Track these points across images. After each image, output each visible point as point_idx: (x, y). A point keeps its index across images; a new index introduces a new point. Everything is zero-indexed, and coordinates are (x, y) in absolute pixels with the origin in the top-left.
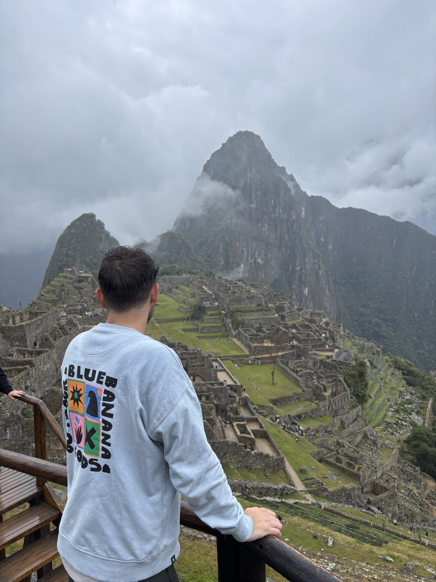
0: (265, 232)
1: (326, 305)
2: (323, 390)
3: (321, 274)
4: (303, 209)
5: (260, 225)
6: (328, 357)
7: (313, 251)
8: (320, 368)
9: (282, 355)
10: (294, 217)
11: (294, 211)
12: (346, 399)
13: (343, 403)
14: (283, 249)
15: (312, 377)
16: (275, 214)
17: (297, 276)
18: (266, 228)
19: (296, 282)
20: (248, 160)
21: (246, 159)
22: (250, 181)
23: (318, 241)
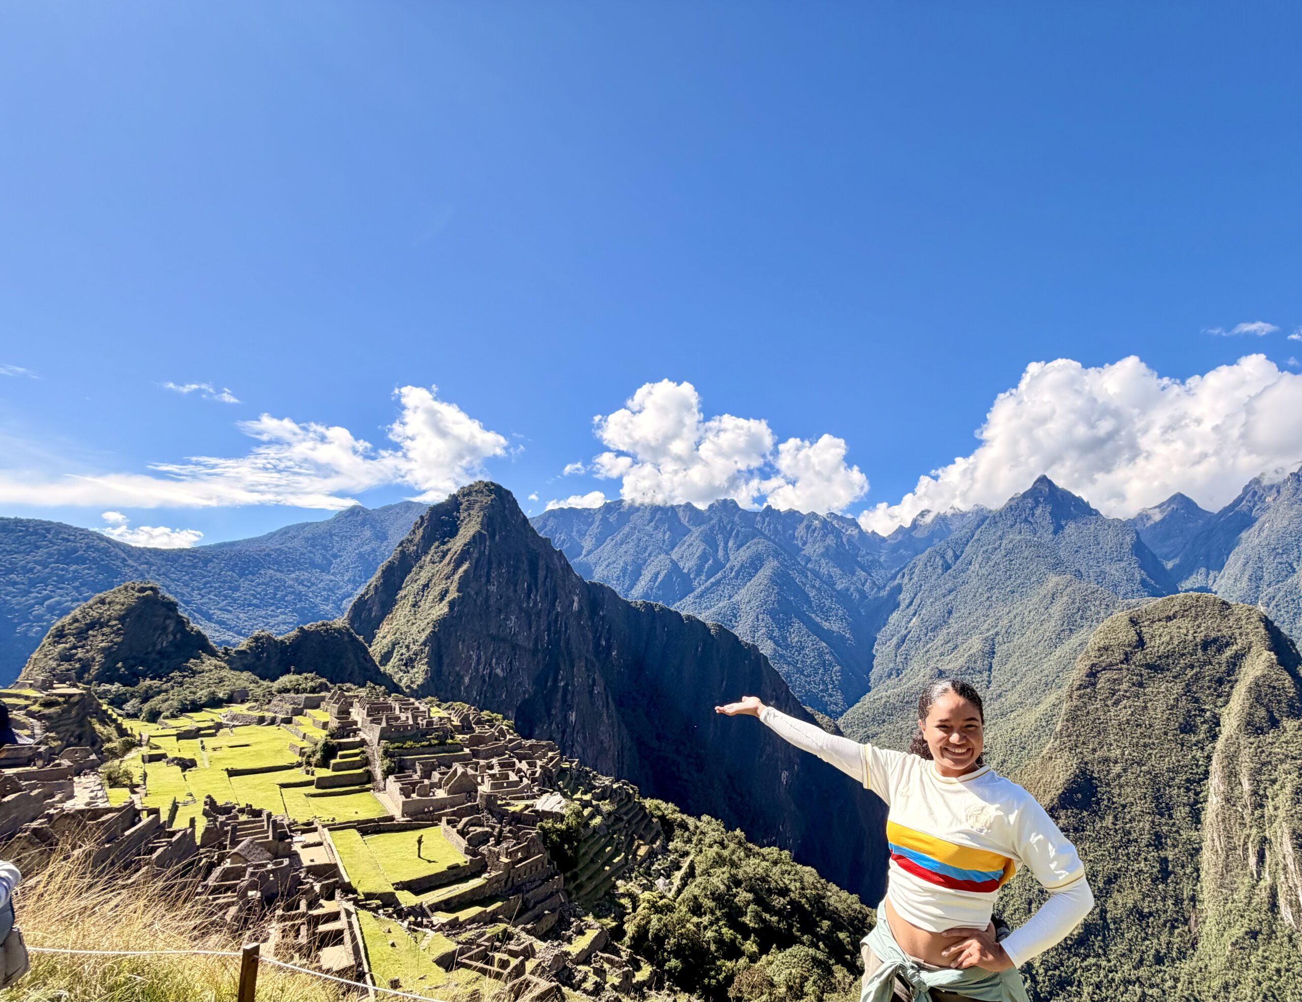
0: (510, 628)
1: (603, 738)
3: (596, 692)
4: (576, 598)
5: (502, 617)
7: (586, 658)
10: (559, 610)
11: (558, 600)
14: (540, 655)
16: (528, 603)
17: (559, 696)
18: (512, 622)
19: (558, 704)
20: (489, 523)
21: (485, 521)
22: (490, 553)
23: (597, 645)
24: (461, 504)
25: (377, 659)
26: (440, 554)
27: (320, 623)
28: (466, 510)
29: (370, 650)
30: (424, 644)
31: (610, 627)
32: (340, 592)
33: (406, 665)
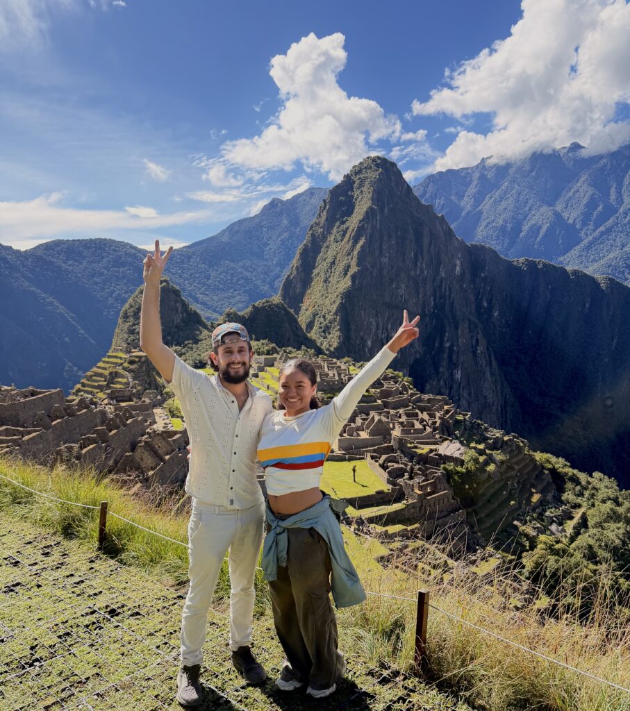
1: (488, 394)
2: (415, 489)
3: (479, 352)
4: (458, 262)
5: (394, 286)
6: (431, 451)
7: (469, 320)
8: (419, 463)
9: (374, 449)
10: (443, 275)
11: (442, 266)
12: (446, 500)
13: (441, 504)
14: (427, 318)
15: (403, 474)
16: (415, 271)
17: (446, 355)
18: (402, 290)
19: (445, 364)
20: (378, 197)
21: (375, 196)
22: (380, 226)
23: (479, 307)
24: (354, 182)
25: (304, 327)
26: (342, 233)
27: (264, 300)
28: (358, 188)
29: (299, 320)
30: (336, 313)
31: (491, 288)
32: (272, 274)
33: (324, 332)
